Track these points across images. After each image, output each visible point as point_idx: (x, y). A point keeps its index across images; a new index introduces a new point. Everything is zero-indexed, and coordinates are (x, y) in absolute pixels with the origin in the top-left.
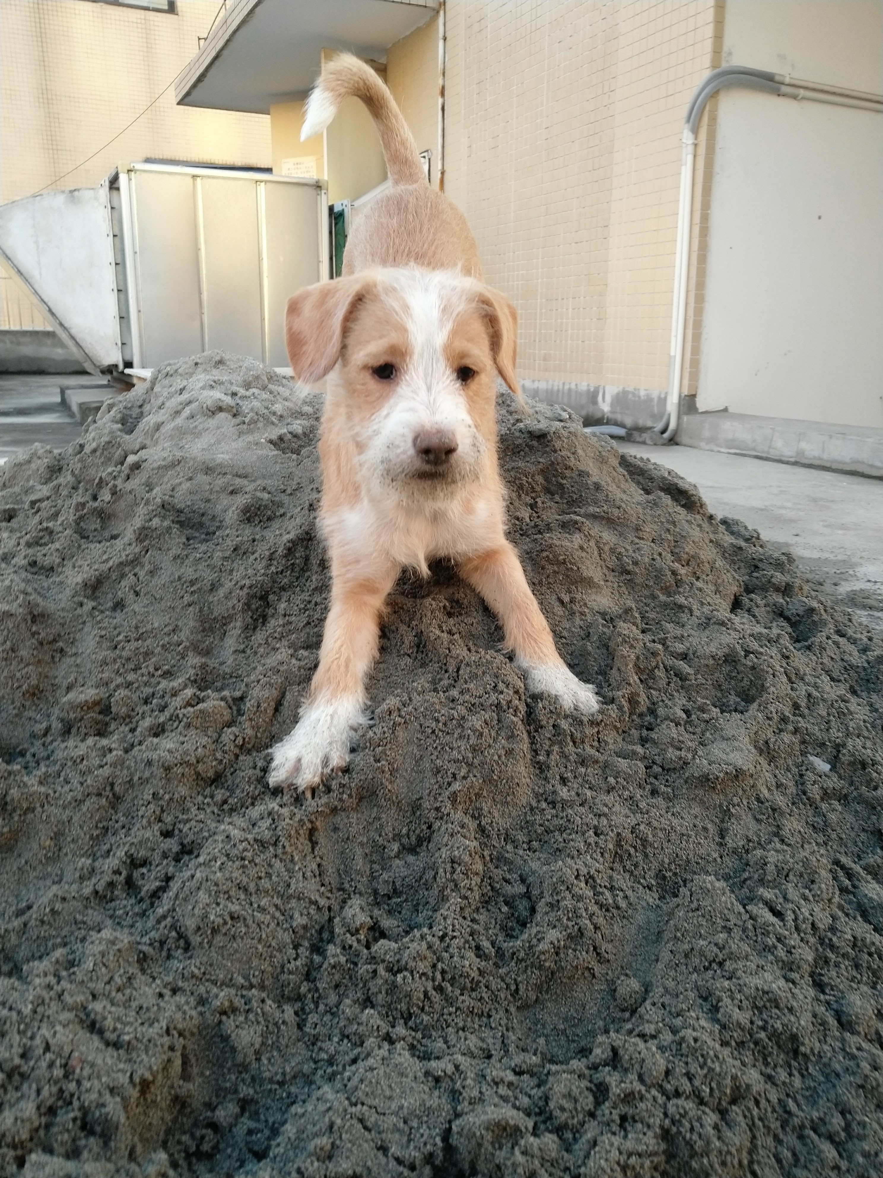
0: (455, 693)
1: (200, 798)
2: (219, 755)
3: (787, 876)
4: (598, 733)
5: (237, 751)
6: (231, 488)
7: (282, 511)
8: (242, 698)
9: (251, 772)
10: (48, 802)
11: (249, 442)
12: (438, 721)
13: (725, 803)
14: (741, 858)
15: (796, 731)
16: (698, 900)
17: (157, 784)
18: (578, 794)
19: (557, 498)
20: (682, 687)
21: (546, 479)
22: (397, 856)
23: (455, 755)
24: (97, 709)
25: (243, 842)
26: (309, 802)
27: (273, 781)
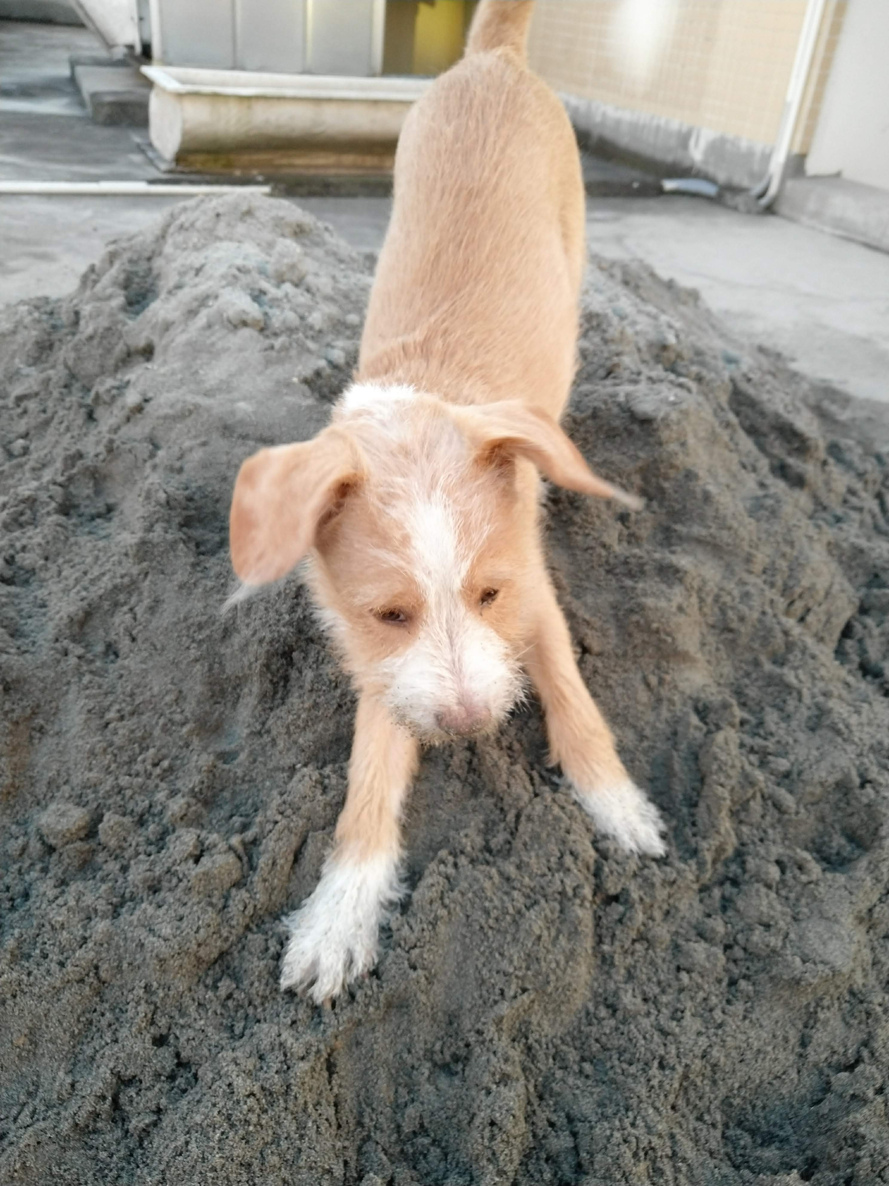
0: (510, 867)
1: (201, 989)
2: (225, 932)
5: (246, 922)
8: (255, 842)
9: (263, 961)
11: (278, 382)
12: (487, 912)
13: (813, 1004)
14: (821, 1074)
17: (150, 975)
19: (655, 504)
20: (779, 821)
21: (645, 479)
22: (428, 1079)
23: (505, 965)
24: (82, 834)
25: (248, 1096)
26: (328, 1017)
27: (285, 984)
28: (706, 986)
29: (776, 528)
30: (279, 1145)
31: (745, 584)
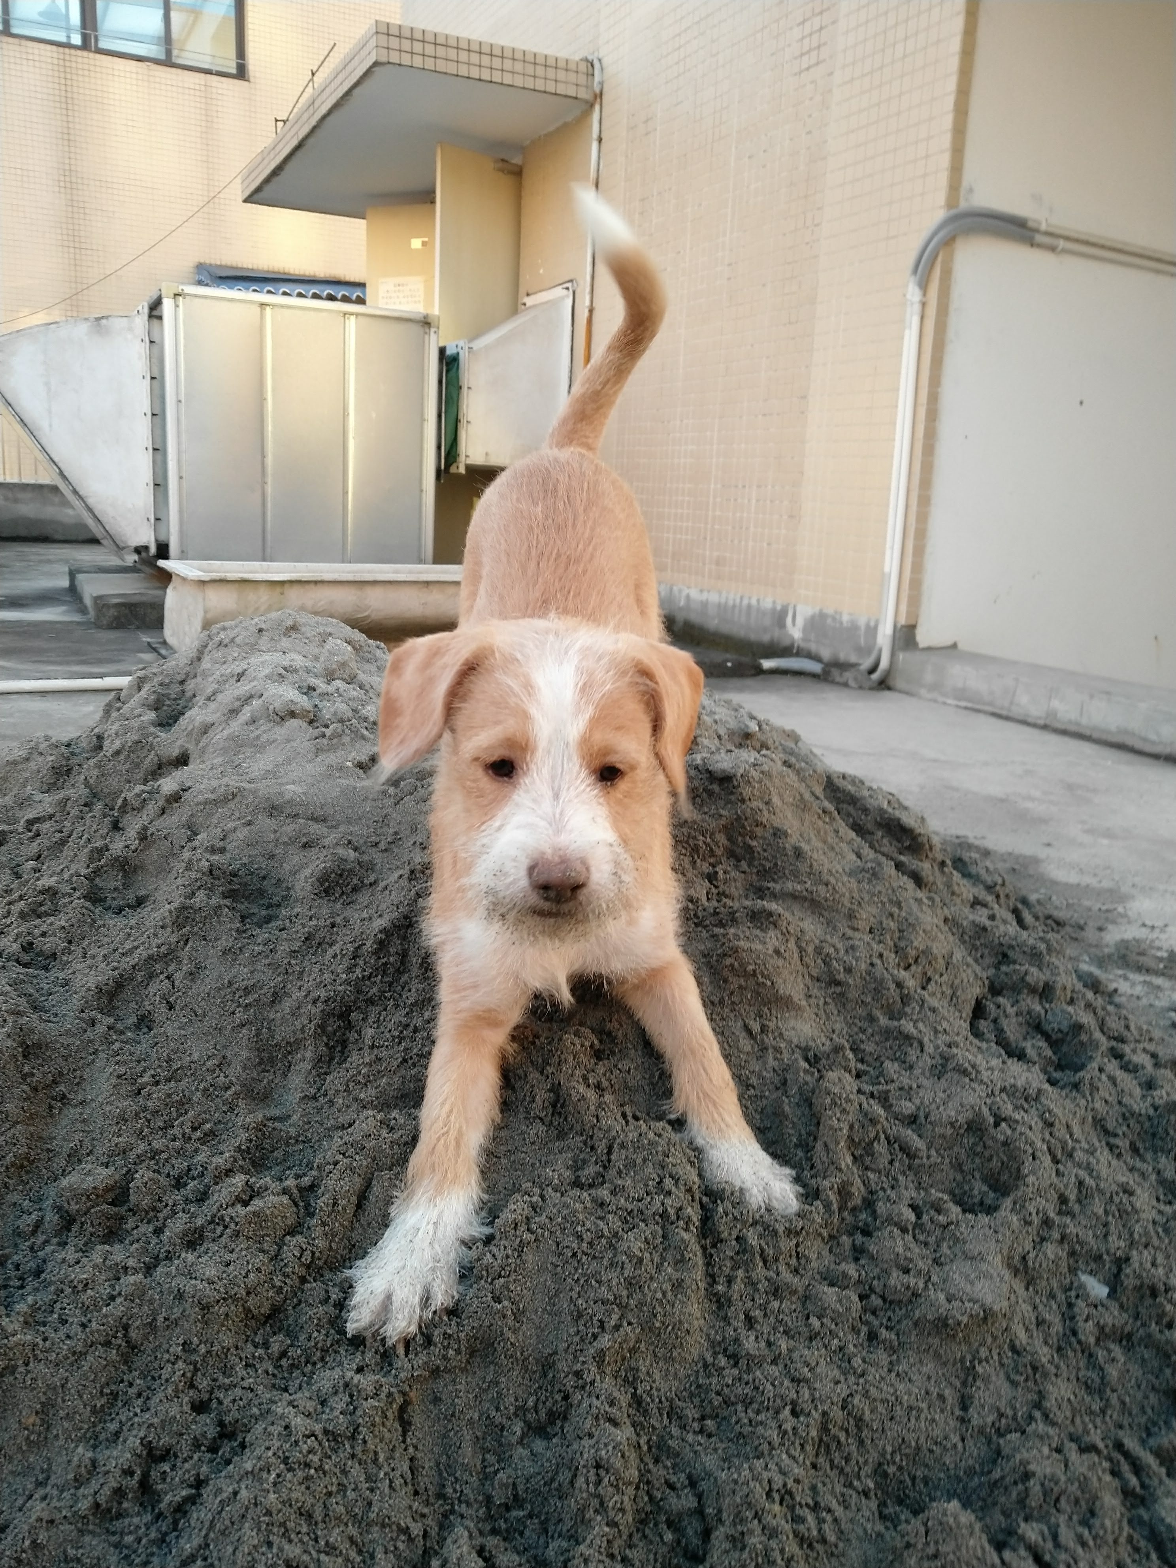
0: (604, 1193)
1: (250, 1348)
2: (278, 1281)
3: (1057, 1500)
4: (797, 1245)
5: (303, 1272)
6: (305, 840)
7: (372, 878)
8: (312, 1187)
9: (321, 1310)
10: (35, 1357)
11: (330, 766)
12: (580, 1238)
13: (969, 1357)
14: (989, 1442)
15: (1063, 1238)
16: (936, 1543)
17: (190, 1329)
18: (769, 1344)
19: (744, 865)
20: (910, 1167)
21: (730, 838)
22: (521, 1442)
23: (603, 1292)
24: (110, 1197)
25: (308, 1437)
26: (401, 1361)
27: (351, 1328)
28: (841, 1334)
29: (878, 888)
30: (345, 1496)
31: (850, 938)
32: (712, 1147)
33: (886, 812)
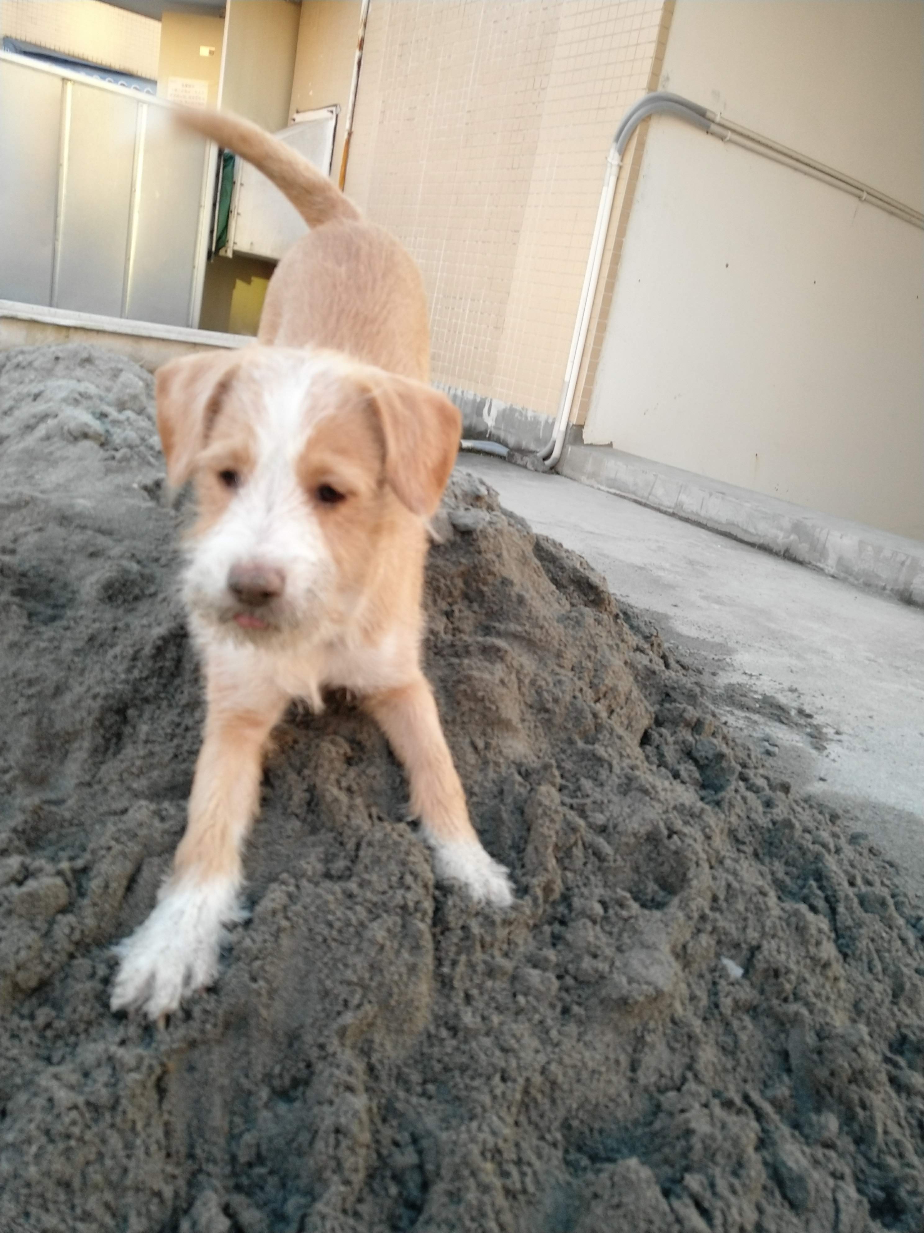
0: (352, 886)
2: (47, 957)
4: (509, 934)
5: (71, 948)
6: (91, 549)
7: (152, 589)
8: (85, 870)
9: (89, 985)
11: (118, 486)
12: (330, 925)
13: (640, 1028)
14: (651, 1097)
15: (714, 930)
16: (620, 1194)
18: (484, 1018)
19: (475, 606)
20: (599, 869)
21: (466, 583)
22: (266, 1106)
23: (349, 975)
26: (161, 1033)
27: (116, 1003)
28: (542, 1010)
29: (580, 634)
31: (557, 674)
32: (442, 847)
33: (579, 571)
